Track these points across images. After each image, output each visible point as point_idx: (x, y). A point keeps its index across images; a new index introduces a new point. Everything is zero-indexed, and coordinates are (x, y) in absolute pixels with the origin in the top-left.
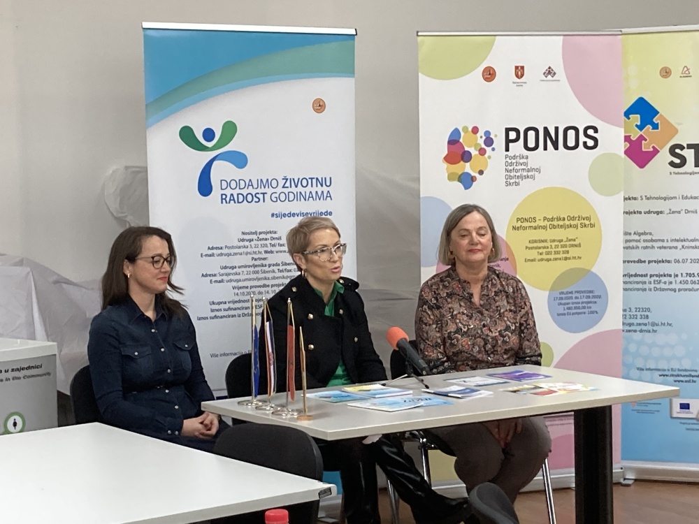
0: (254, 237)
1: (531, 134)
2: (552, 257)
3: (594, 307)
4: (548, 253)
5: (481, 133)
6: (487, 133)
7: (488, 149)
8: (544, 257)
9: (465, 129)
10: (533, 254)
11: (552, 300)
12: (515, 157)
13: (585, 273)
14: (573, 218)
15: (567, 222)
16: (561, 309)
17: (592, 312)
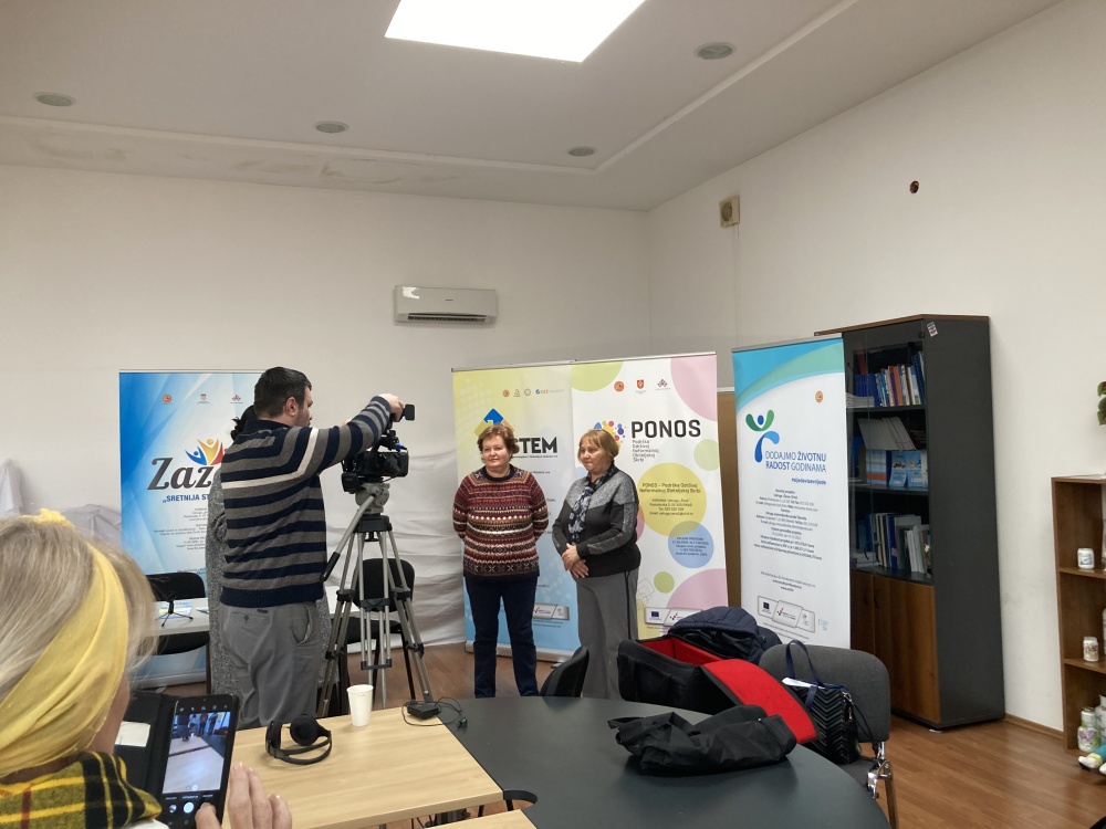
0: (782, 494)
1: (651, 426)
2: (670, 512)
3: (704, 551)
4: (667, 509)
5: (616, 425)
6: (620, 426)
7: (621, 436)
8: (664, 511)
9: (604, 423)
10: (656, 509)
11: (671, 542)
12: (640, 442)
13: (696, 526)
14: (684, 485)
15: (681, 488)
16: (679, 550)
17: (703, 554)
